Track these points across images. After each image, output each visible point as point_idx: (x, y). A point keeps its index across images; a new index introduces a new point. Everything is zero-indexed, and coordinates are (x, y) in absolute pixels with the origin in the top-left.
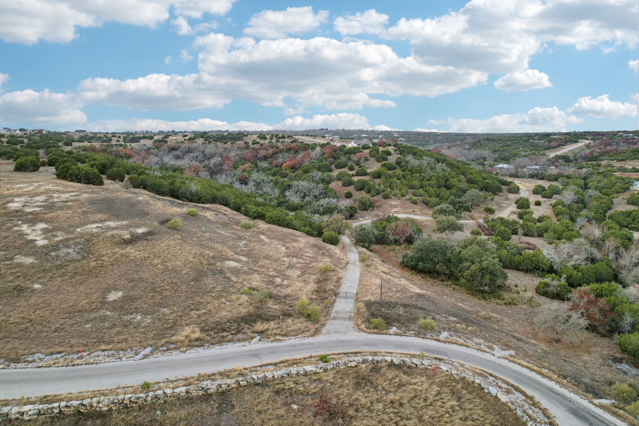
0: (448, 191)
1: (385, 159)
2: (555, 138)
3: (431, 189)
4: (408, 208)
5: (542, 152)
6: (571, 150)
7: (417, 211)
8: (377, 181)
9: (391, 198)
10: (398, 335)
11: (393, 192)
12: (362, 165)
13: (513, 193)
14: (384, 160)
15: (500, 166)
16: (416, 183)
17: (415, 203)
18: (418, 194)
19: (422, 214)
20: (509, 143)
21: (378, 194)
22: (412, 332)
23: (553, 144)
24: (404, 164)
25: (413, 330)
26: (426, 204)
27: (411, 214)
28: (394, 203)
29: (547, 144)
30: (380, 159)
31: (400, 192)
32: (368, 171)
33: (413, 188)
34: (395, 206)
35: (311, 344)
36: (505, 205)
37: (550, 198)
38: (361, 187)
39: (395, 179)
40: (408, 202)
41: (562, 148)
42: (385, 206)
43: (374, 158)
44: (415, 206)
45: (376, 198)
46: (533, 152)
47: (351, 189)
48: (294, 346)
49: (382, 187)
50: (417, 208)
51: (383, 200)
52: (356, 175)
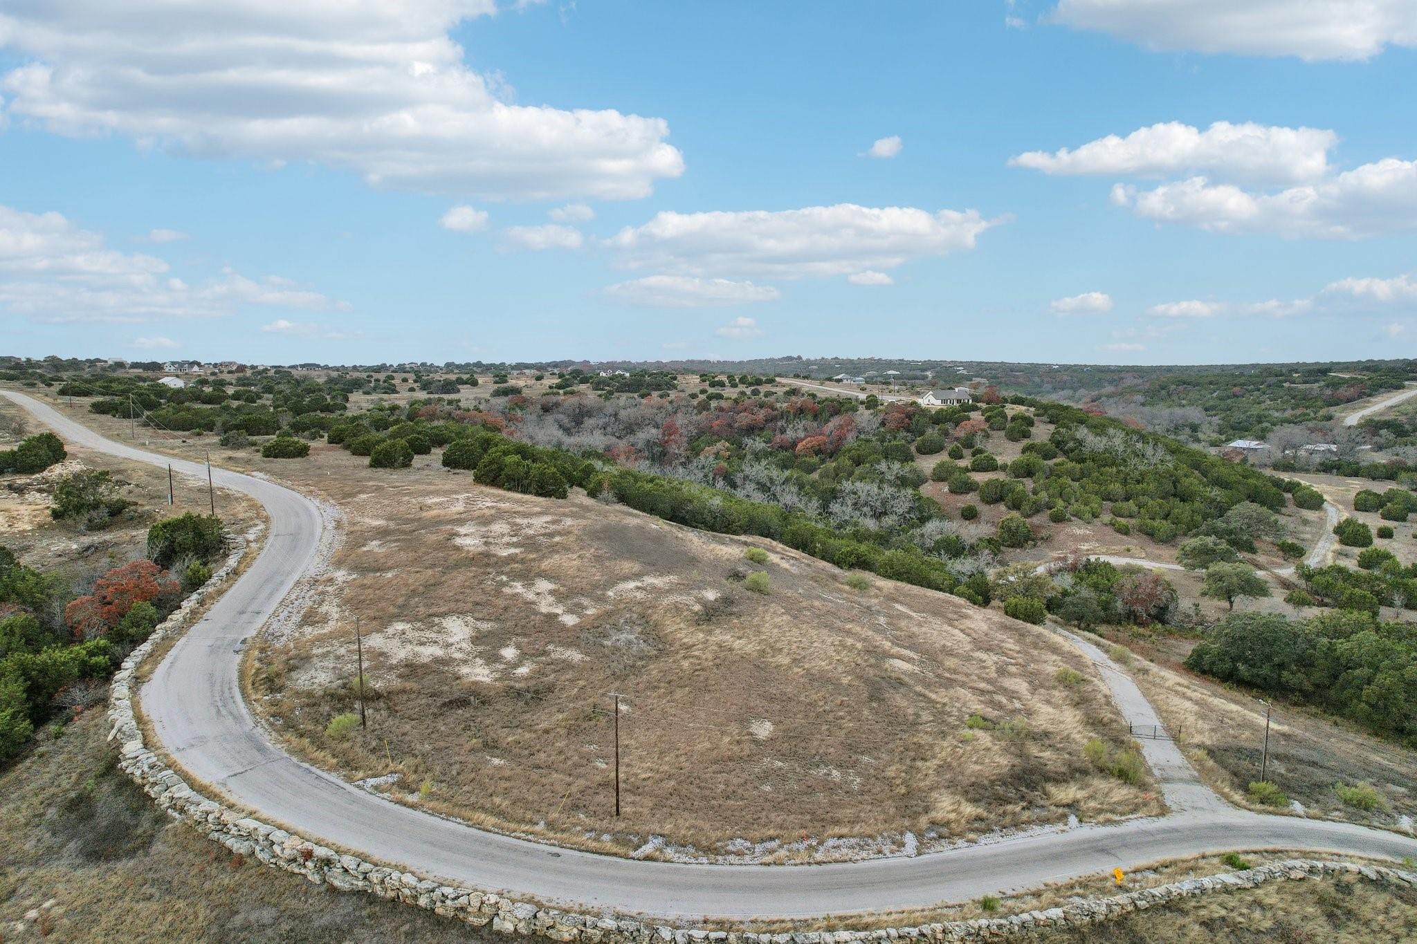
0: (1187, 506)
1: (1026, 435)
2: (1341, 378)
3: (1150, 502)
4: (1113, 543)
5: (1323, 412)
6: (1392, 407)
7: (1135, 550)
8: (1029, 484)
9: (1070, 521)
10: (1317, 819)
11: (1071, 508)
12: (979, 446)
13: (1310, 508)
14: (1024, 437)
15: (1239, 444)
16: (1116, 488)
17: (1125, 531)
18: (1126, 513)
19: (1149, 557)
20: (1237, 389)
21: (1037, 511)
22: (1337, 813)
23: (1343, 392)
24: (1071, 444)
25: (1337, 810)
26: (1151, 534)
27: (1125, 556)
28: (1078, 532)
29: (1329, 392)
30: (1017, 435)
31: (1088, 508)
32: (1000, 460)
33: (1110, 500)
34: (1085, 539)
35: (1175, 830)
36: (1308, 536)
37: (1404, 519)
38: (995, 496)
39: (1066, 480)
40: (1109, 530)
41: (1369, 402)
42: (1062, 537)
43: (1002, 433)
44: (1124, 537)
45: (1036, 520)
46: (1298, 412)
47: (971, 499)
48: (1149, 833)
49: (1043, 496)
50: (1132, 542)
51: (1052, 524)
52: (973, 470)
